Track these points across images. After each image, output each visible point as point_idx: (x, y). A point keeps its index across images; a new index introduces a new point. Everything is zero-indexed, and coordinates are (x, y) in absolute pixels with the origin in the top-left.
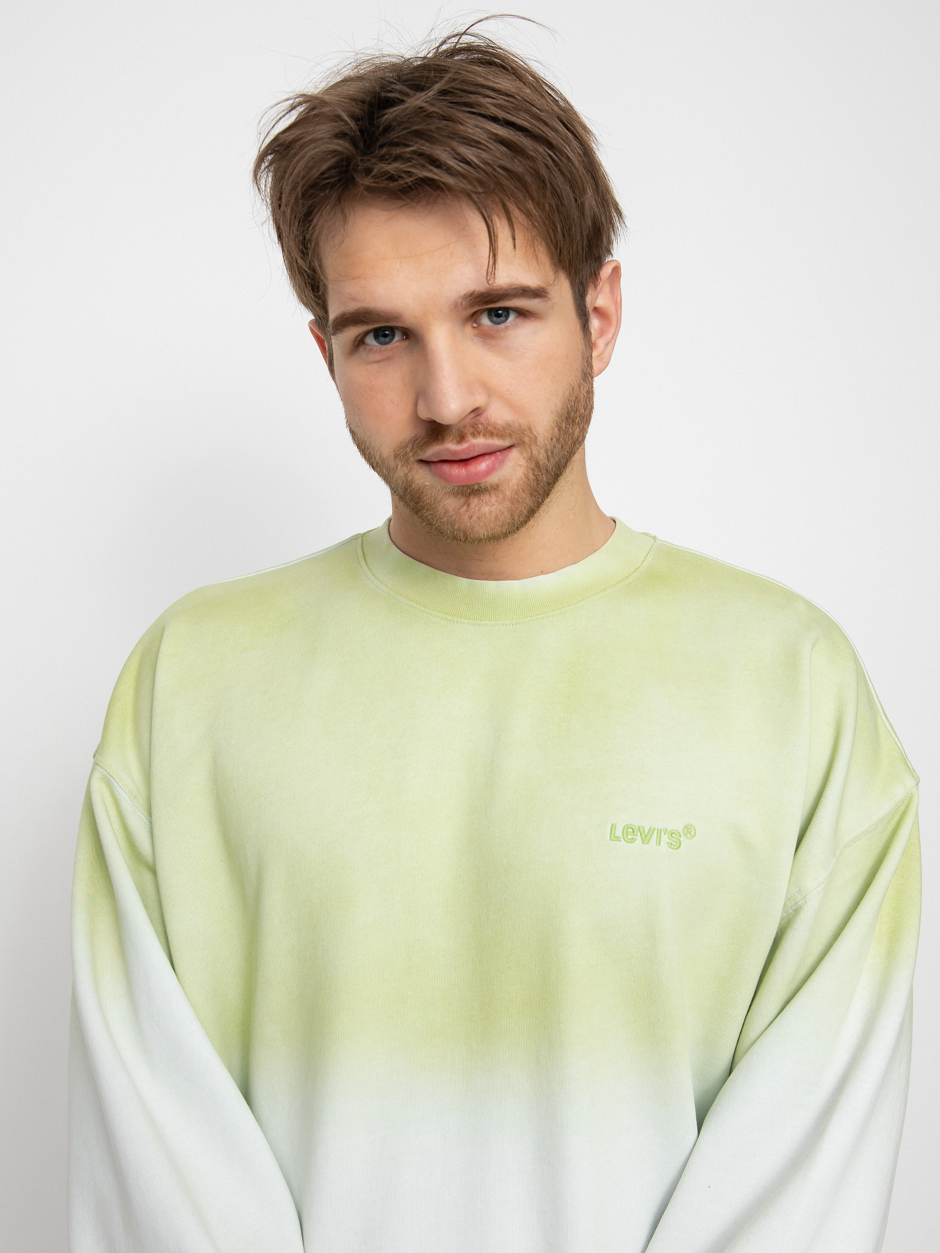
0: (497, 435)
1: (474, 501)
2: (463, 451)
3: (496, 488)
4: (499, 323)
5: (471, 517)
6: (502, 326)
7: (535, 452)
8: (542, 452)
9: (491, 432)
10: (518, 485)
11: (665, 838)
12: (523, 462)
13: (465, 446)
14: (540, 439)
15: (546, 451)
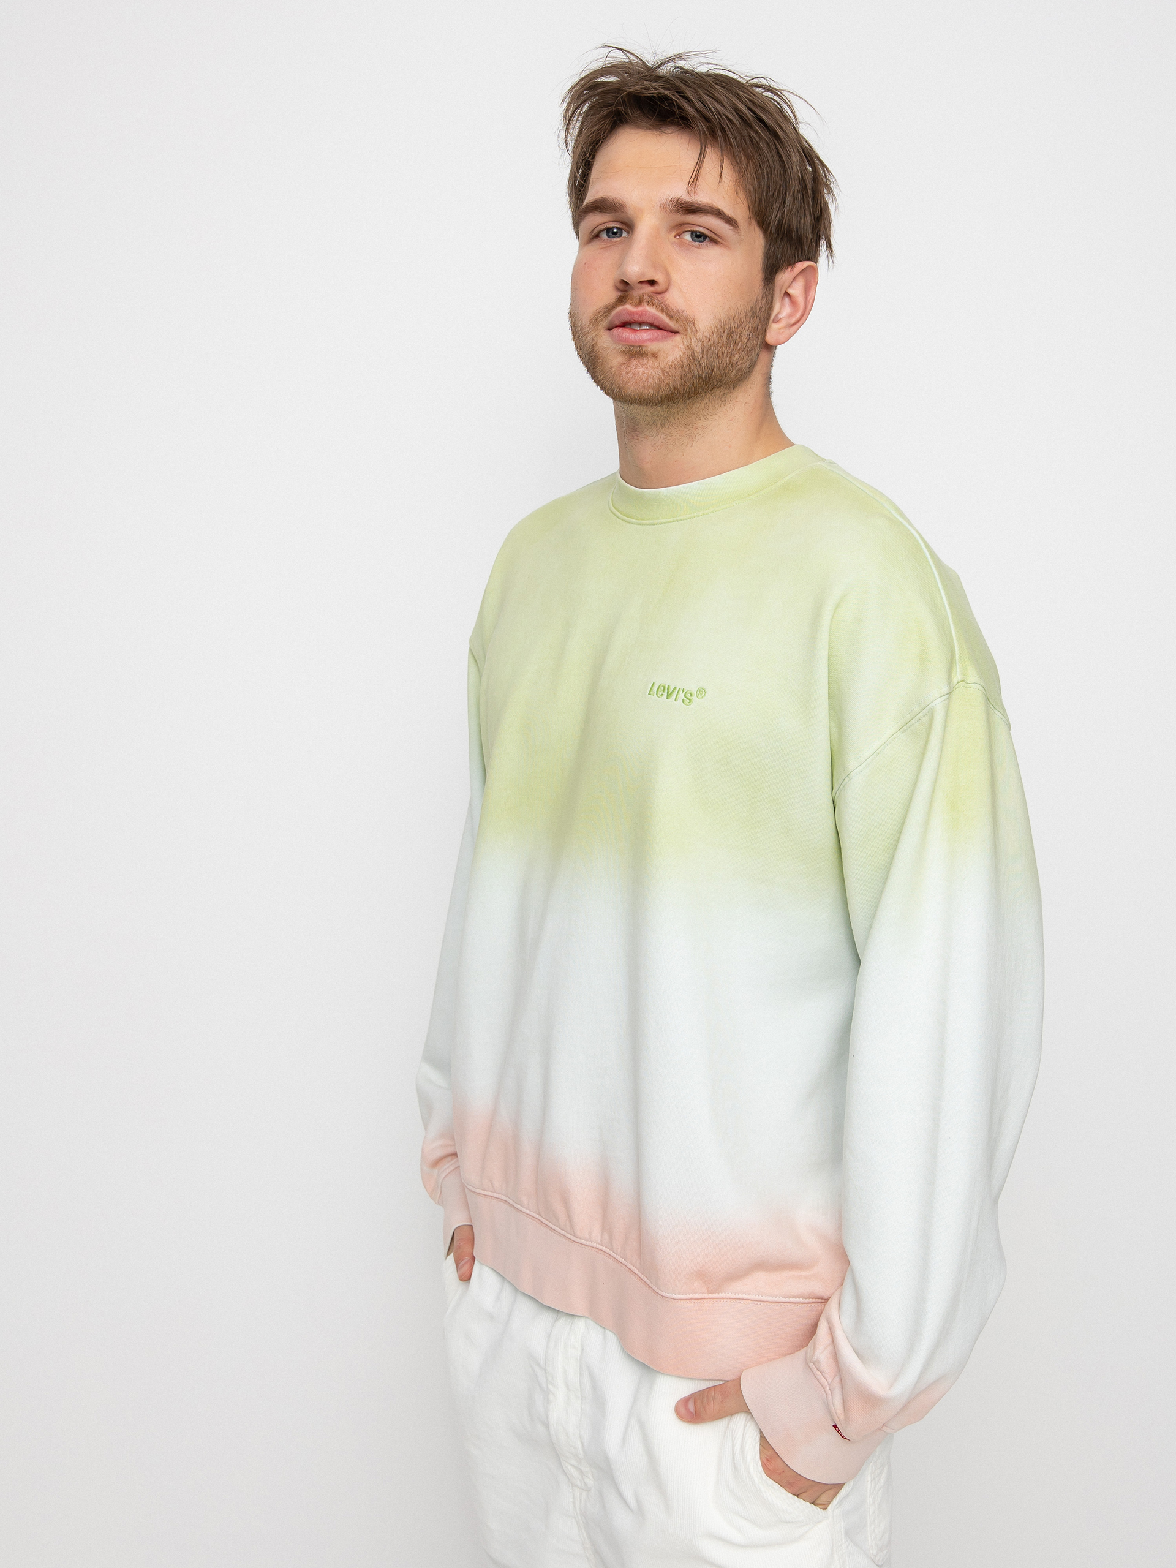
0: (666, 314)
1: (634, 362)
2: (637, 313)
3: (655, 355)
4: (695, 241)
5: (627, 373)
6: (697, 244)
7: (693, 343)
8: (699, 345)
9: (664, 309)
10: (673, 362)
11: (682, 695)
12: (682, 347)
13: (640, 309)
14: (700, 335)
15: (703, 345)
